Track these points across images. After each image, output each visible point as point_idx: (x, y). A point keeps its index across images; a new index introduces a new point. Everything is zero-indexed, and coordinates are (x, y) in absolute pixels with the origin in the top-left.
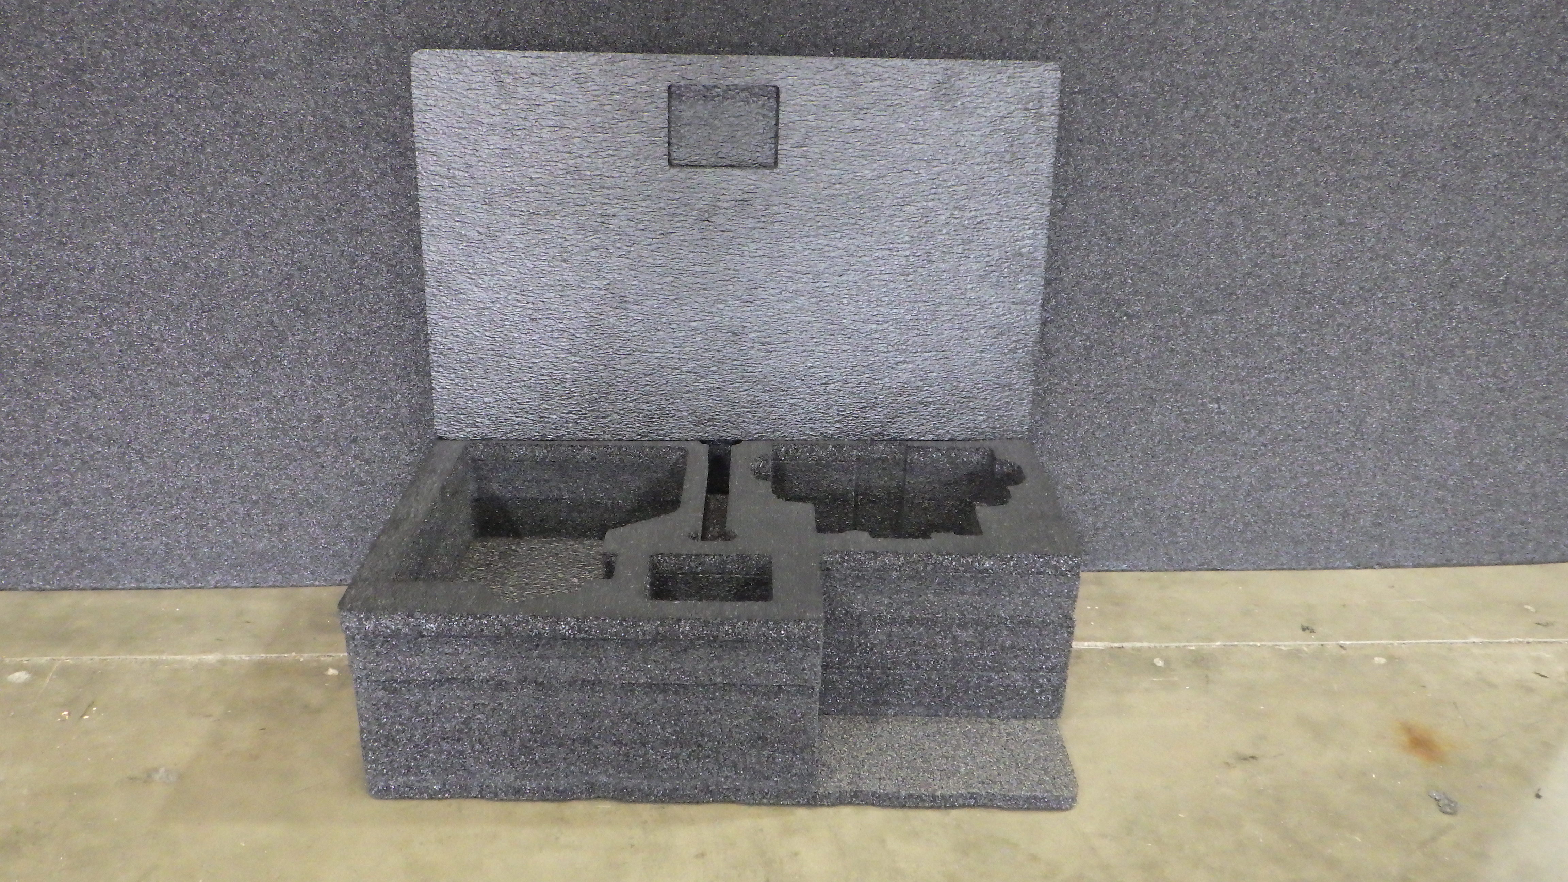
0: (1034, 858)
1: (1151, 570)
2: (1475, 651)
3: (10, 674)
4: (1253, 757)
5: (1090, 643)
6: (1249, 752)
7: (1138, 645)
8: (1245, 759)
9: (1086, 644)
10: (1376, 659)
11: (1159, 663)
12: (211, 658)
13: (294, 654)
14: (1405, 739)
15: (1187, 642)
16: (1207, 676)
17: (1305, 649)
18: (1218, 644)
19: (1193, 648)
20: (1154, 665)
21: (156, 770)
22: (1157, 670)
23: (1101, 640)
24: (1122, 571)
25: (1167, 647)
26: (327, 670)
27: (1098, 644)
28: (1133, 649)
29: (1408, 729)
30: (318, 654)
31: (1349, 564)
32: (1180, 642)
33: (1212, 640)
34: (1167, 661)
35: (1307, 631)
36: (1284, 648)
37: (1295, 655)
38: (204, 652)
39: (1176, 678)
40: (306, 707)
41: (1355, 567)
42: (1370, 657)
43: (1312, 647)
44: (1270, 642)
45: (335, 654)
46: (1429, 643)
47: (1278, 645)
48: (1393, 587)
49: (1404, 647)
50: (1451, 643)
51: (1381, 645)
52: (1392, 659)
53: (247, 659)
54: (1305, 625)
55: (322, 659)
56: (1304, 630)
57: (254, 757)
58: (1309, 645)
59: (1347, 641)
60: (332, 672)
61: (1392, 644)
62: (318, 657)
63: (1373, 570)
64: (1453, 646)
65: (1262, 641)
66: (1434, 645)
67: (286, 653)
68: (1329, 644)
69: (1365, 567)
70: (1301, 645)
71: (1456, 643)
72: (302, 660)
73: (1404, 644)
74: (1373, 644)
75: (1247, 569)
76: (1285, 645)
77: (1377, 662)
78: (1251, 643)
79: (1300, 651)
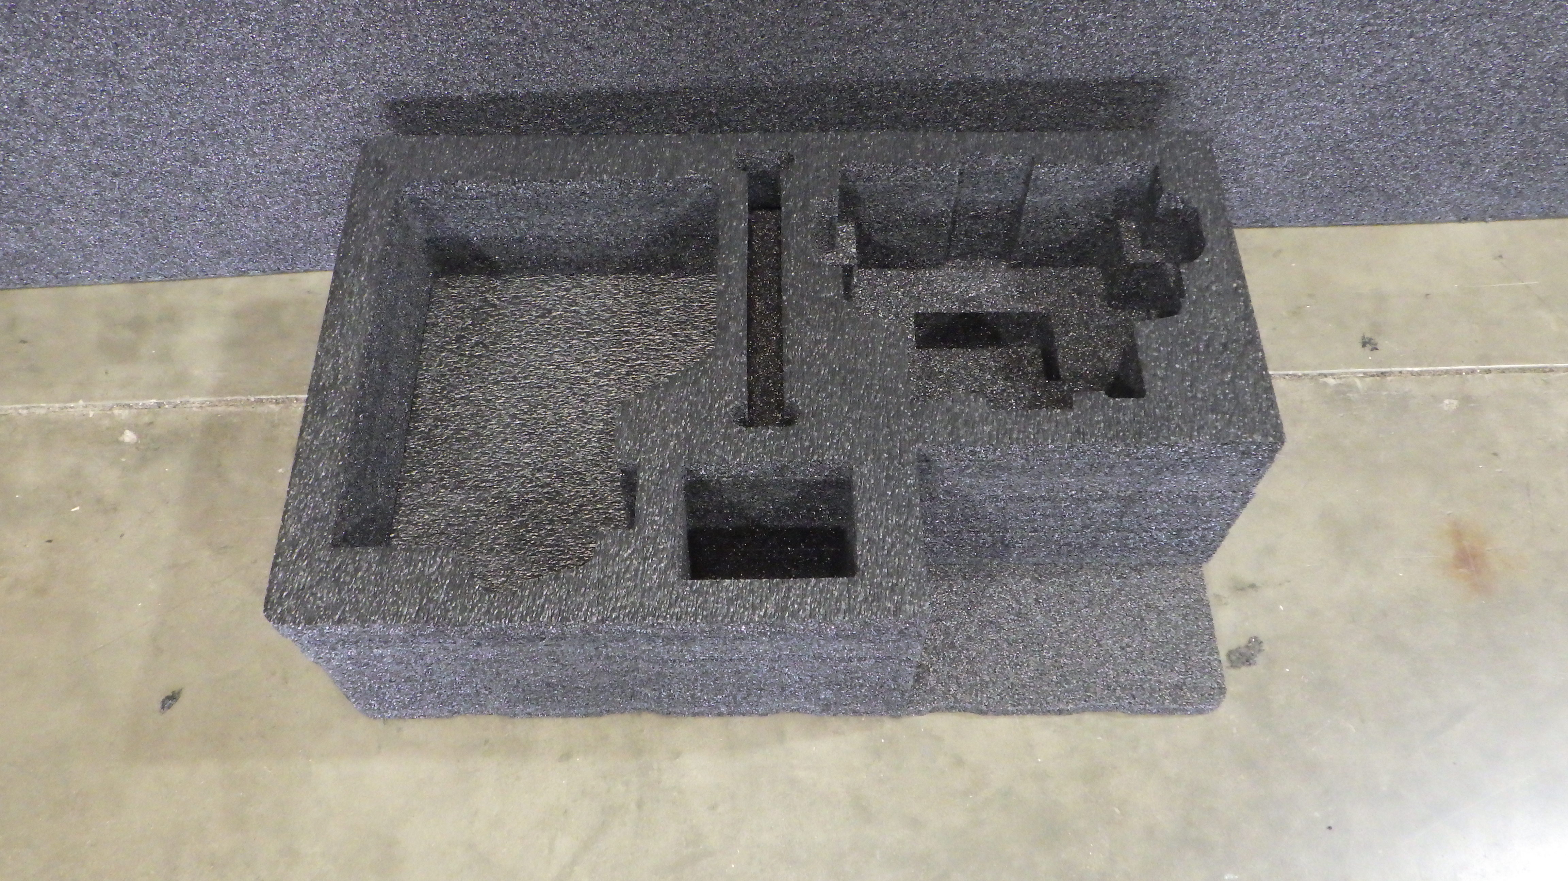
0: (959, 762)
4: (1253, 586)
6: (1249, 577)
8: (1242, 589)
10: (1447, 402)
13: (81, 402)
14: (1449, 552)
17: (1358, 383)
26: (122, 433)
29: (1457, 533)
30: (110, 403)
35: (1368, 346)
36: (1331, 381)
37: (1341, 396)
40: (99, 501)
41: (1459, 221)
42: (1437, 399)
43: (1368, 379)
44: (1316, 369)
45: (131, 403)
46: (1523, 370)
47: (1325, 376)
48: (1501, 257)
49: (1486, 376)
50: (1551, 370)
51: (1459, 372)
52: (1466, 400)
53: (24, 412)
54: (1368, 335)
55: (116, 412)
56: (1364, 345)
57: (41, 591)
58: (1365, 373)
59: (1416, 365)
60: (129, 436)
61: (1473, 371)
62: (111, 409)
63: (1483, 224)
64: (1552, 375)
65: (1306, 367)
66: (1528, 374)
67: (71, 401)
68: (1391, 373)
69: (1473, 220)
70: (1354, 374)
71: (1558, 369)
72: (91, 414)
73: (1489, 371)
74: (1447, 372)
75: (1314, 225)
76: (1332, 375)
77: (1446, 408)
78: (1291, 372)
79: (1351, 387)
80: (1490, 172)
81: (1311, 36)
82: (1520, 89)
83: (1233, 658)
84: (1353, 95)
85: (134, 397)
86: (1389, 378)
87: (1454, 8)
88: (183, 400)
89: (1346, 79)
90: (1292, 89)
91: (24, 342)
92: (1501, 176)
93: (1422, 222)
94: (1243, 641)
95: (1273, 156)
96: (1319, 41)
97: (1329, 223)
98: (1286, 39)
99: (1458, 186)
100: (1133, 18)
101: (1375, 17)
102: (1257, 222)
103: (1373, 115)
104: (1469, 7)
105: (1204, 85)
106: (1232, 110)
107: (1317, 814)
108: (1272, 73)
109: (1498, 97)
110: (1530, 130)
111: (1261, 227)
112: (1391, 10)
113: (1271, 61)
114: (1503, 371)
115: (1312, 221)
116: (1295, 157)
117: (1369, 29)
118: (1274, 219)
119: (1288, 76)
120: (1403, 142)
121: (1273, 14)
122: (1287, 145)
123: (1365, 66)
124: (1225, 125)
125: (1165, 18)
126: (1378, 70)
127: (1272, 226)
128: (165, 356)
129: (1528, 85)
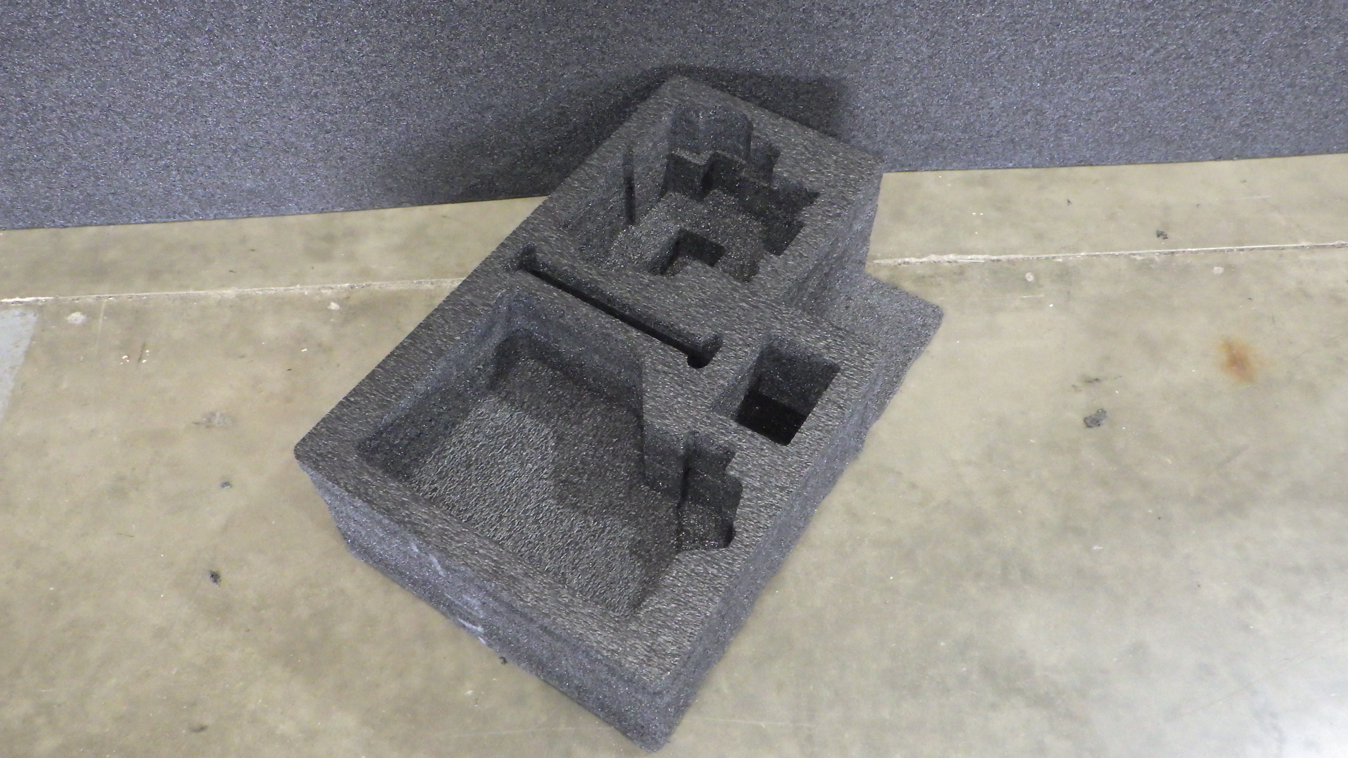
0: (913, 486)
1: (1034, 167)
2: (1303, 257)
3: (68, 315)
4: (1097, 380)
5: (973, 256)
6: (1093, 374)
7: (1012, 257)
8: (1090, 382)
9: (969, 257)
10: (1216, 268)
11: (1030, 277)
12: (230, 292)
13: (298, 286)
14: (1224, 357)
15: (1057, 253)
16: (1069, 293)
17: (1157, 259)
18: (1082, 254)
19: (1061, 260)
20: (1025, 280)
21: (213, 414)
22: (1028, 287)
23: (983, 253)
24: (1008, 168)
25: (1038, 258)
26: (329, 304)
27: (980, 257)
28: (1009, 261)
29: (1229, 346)
30: (318, 286)
31: (1211, 157)
32: (1050, 253)
33: (1077, 250)
34: (1037, 277)
35: (1161, 237)
36: (1138, 258)
37: (1146, 266)
38: (223, 286)
39: (1042, 296)
40: (320, 345)
41: (1216, 160)
42: (1210, 267)
43: (1163, 256)
44: (1127, 250)
45: (333, 286)
46: (1264, 249)
47: (1134, 254)
48: (1245, 181)
49: (1241, 253)
50: (1283, 249)
51: (1222, 251)
52: (1229, 268)
53: (260, 293)
54: (1161, 230)
55: (323, 291)
56: (1158, 236)
57: (288, 400)
58: (1160, 253)
59: (1193, 247)
60: (334, 306)
61: (1232, 250)
62: (319, 289)
63: (1231, 162)
64: (1284, 251)
65: (1121, 249)
66: (1268, 251)
67: (291, 285)
68: (1178, 252)
69: (1225, 159)
70: (1154, 253)
71: (1288, 248)
72: (306, 293)
73: (1242, 250)
74: (1215, 251)
75: (1119, 164)
76: (1139, 254)
77: (1215, 272)
78: (1111, 253)
79: (1152, 261)
80: (1234, 123)
81: (1113, 28)
82: (1250, 63)
83: (1088, 421)
84: (1141, 68)
85: (334, 282)
86: (1177, 255)
87: (1203, 8)
88: (368, 283)
89: (1137, 58)
90: (1102, 65)
91: (253, 250)
92: (1242, 126)
93: (1191, 160)
94: (1094, 412)
95: (1091, 113)
96: (1118, 31)
97: (1129, 162)
98: (1096, 31)
99: (1214, 133)
100: (999, 17)
101: (1153, 14)
102: (1081, 161)
103: (1155, 83)
104: (1213, 7)
105: (1045, 62)
106: (1063, 80)
107: (1150, 511)
108: (1088, 54)
109: (1235, 69)
110: (1258, 94)
111: (1084, 165)
112: (1163, 10)
113: (1088, 46)
114: (1252, 249)
115: (1117, 161)
116: (1104, 113)
117: (1149, 22)
118: (1092, 160)
119: (1099, 56)
120: (1176, 102)
121: (1089, 13)
122: (1099, 104)
123: (1149, 48)
124: (1059, 91)
125: (1019, 16)
126: (1157, 51)
127: (1091, 165)
128: (351, 257)
129: (1255, 60)
